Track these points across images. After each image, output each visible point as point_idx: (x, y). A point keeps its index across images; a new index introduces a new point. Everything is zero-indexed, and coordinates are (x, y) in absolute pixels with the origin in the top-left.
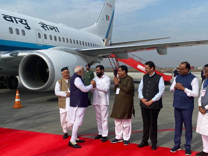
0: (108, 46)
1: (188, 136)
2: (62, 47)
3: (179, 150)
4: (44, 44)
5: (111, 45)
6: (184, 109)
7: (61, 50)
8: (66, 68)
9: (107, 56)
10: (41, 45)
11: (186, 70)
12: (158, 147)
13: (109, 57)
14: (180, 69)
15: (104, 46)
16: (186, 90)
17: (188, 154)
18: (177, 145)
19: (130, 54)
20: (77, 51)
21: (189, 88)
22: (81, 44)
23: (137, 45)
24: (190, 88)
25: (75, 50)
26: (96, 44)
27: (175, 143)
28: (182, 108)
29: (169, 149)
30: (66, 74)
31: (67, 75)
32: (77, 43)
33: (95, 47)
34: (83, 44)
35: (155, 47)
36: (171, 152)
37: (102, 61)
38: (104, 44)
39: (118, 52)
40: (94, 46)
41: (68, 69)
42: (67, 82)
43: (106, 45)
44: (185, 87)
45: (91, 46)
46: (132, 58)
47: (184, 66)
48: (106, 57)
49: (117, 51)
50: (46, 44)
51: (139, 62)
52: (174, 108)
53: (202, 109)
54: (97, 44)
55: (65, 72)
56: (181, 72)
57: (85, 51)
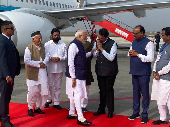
0: (83, 7)
1: (144, 104)
2: (26, 9)
3: (138, 117)
4: (8, 6)
5: (87, 6)
6: (140, 75)
7: (26, 11)
8: (38, 33)
9: (82, 18)
10: (6, 6)
11: (141, 34)
12: (115, 115)
13: (83, 20)
14: (134, 33)
15: (78, 7)
16: (140, 56)
17: (143, 123)
18: (136, 112)
19: (108, 16)
20: (44, 13)
21: (143, 53)
22: (51, 5)
23: (110, 7)
24: (145, 53)
25: (42, 12)
26: (68, 6)
27: (134, 111)
28: (138, 74)
29: (127, 117)
30: (38, 40)
31: (39, 42)
32: (47, 5)
33: (68, 8)
34: (54, 6)
35: (132, 9)
36: (129, 120)
37: (77, 24)
38: (78, 5)
39: (91, 15)
40: (66, 8)
41: (40, 34)
42: (39, 49)
43: (81, 6)
44: (139, 53)
45: (63, 7)
46: (109, 21)
47: (138, 29)
48: (81, 20)
49: (88, 13)
50: (11, 5)
51: (118, 25)
52: (132, 75)
53: (156, 74)
54: (71, 5)
55: (37, 37)
56: (136, 36)
57: (53, 13)
